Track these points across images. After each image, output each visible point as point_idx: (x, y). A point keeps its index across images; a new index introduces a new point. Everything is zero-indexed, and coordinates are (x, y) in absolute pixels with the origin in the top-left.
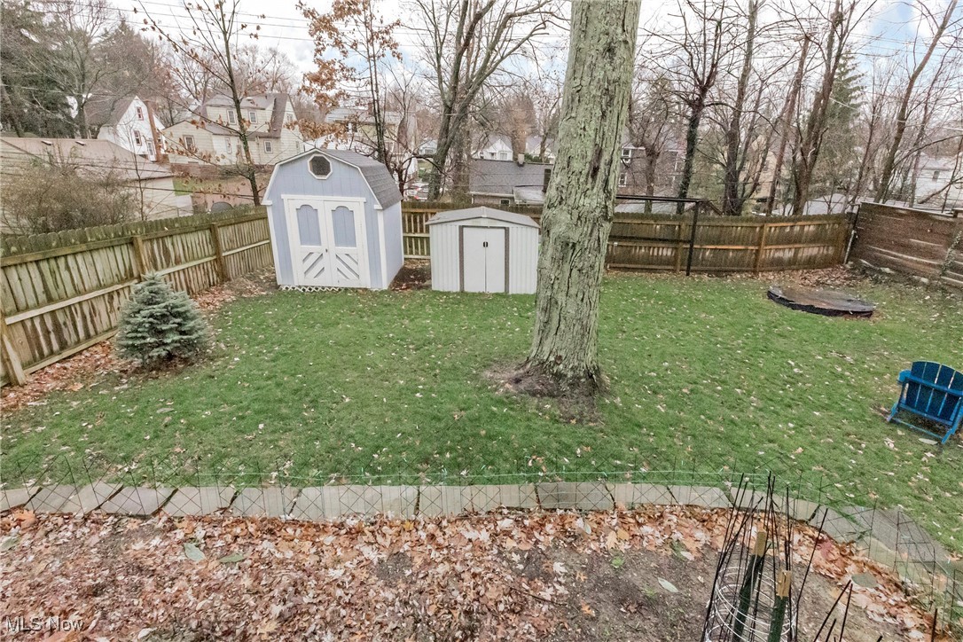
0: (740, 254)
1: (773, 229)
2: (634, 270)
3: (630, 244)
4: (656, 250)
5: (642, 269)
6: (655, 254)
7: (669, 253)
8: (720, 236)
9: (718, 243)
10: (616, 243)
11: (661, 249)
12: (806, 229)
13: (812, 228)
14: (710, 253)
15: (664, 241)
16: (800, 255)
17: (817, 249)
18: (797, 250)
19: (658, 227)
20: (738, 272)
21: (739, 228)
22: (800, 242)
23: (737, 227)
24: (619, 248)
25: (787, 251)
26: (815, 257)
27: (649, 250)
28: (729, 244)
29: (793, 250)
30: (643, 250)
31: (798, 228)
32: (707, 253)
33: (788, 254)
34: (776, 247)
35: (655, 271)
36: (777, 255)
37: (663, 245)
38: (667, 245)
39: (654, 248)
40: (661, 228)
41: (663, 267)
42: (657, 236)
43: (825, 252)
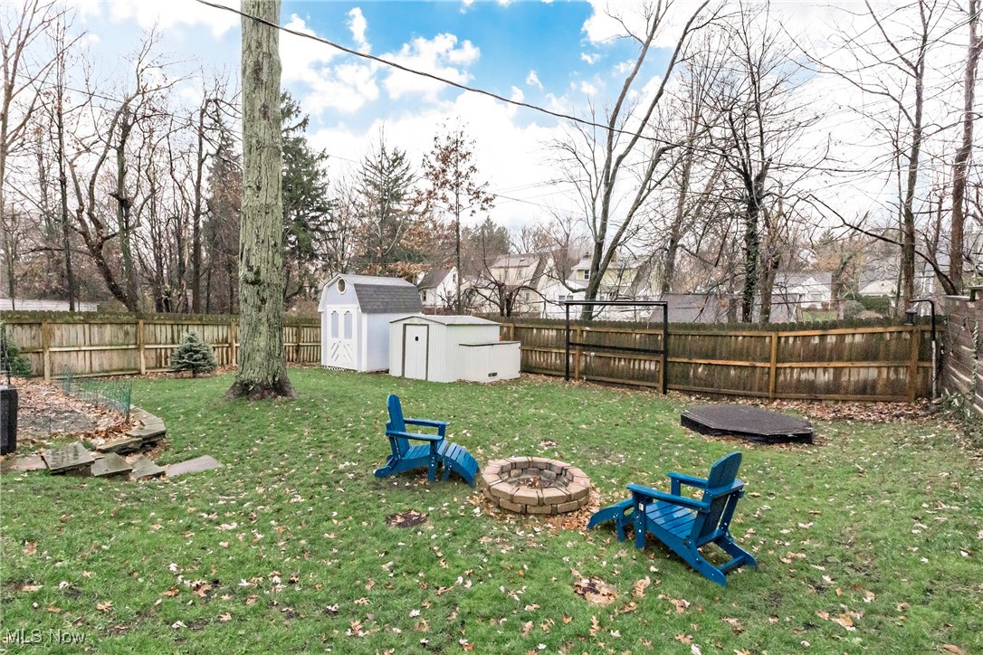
0: (745, 373)
1: (791, 340)
2: (613, 384)
3: (608, 355)
4: (637, 363)
5: (623, 384)
6: (637, 367)
7: (653, 367)
8: (714, 350)
9: (713, 357)
10: (593, 354)
11: (642, 362)
12: (848, 340)
13: (858, 338)
14: (704, 369)
15: (646, 351)
16: (844, 378)
17: (876, 371)
18: (838, 371)
19: (638, 336)
20: (746, 397)
21: (740, 338)
22: (839, 359)
23: (737, 337)
24: (597, 360)
25: (820, 371)
26: (875, 382)
27: (629, 363)
28: (728, 359)
29: (831, 371)
30: (623, 363)
31: (834, 338)
32: (700, 370)
33: (824, 377)
34: (800, 365)
35: (637, 386)
36: (804, 376)
37: (645, 358)
38: (649, 357)
39: (635, 360)
40: (641, 337)
41: (645, 383)
42: (637, 347)
43: (892, 376)
